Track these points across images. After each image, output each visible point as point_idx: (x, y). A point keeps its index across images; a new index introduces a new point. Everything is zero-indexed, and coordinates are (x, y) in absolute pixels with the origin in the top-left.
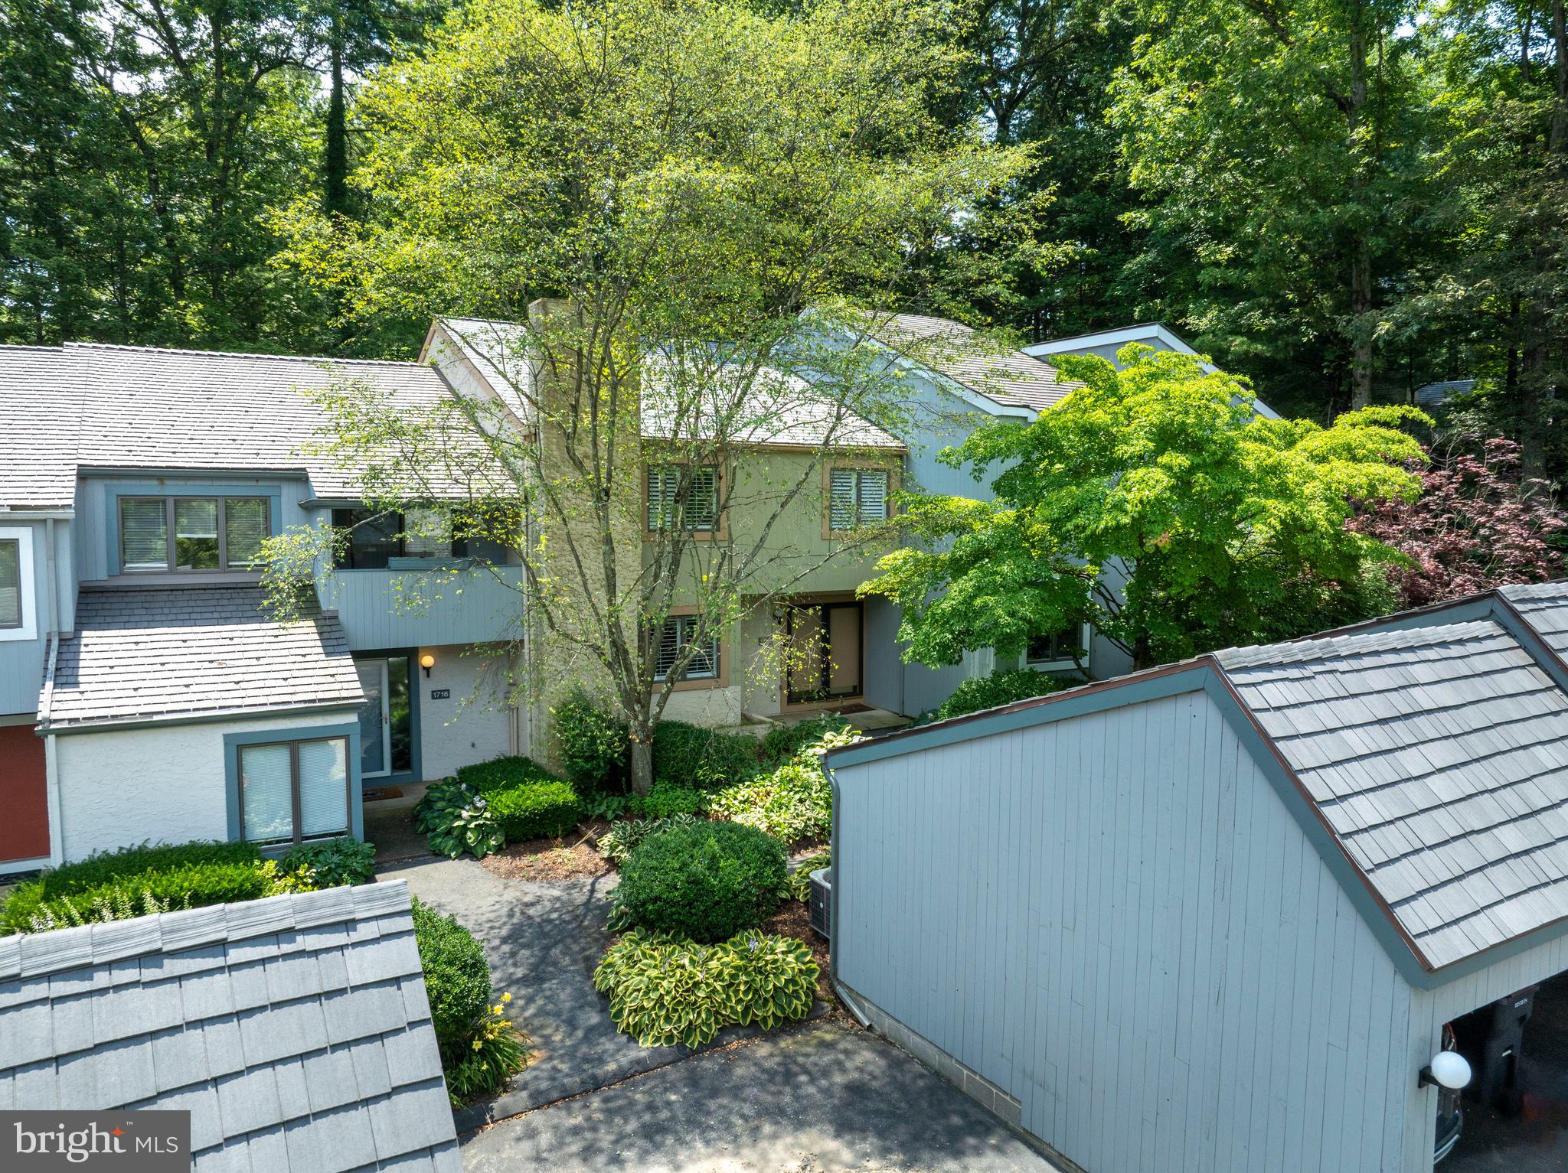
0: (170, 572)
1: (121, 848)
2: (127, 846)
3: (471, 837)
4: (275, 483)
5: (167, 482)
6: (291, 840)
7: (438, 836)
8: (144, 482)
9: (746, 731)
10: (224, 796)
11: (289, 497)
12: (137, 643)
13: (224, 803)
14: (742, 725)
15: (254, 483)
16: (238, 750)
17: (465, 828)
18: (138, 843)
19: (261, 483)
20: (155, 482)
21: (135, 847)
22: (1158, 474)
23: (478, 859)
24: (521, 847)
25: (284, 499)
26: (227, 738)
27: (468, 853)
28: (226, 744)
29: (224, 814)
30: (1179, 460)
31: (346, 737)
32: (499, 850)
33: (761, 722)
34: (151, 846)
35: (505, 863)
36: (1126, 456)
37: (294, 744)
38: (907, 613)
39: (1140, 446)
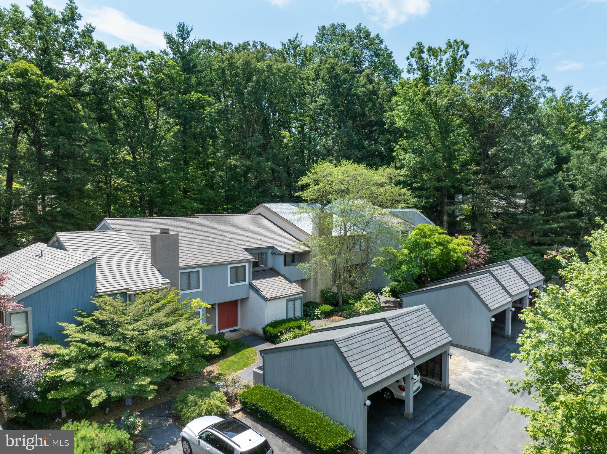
3: (320, 316)
6: (293, 318)
10: (286, 310)
11: (270, 251)
13: (286, 312)
16: (288, 301)
17: (317, 314)
22: (437, 250)
23: (323, 320)
27: (319, 318)
28: (286, 301)
29: (286, 314)
30: (442, 248)
31: (301, 299)
32: (325, 318)
36: (432, 246)
37: (294, 300)
38: (384, 270)
39: (435, 245)
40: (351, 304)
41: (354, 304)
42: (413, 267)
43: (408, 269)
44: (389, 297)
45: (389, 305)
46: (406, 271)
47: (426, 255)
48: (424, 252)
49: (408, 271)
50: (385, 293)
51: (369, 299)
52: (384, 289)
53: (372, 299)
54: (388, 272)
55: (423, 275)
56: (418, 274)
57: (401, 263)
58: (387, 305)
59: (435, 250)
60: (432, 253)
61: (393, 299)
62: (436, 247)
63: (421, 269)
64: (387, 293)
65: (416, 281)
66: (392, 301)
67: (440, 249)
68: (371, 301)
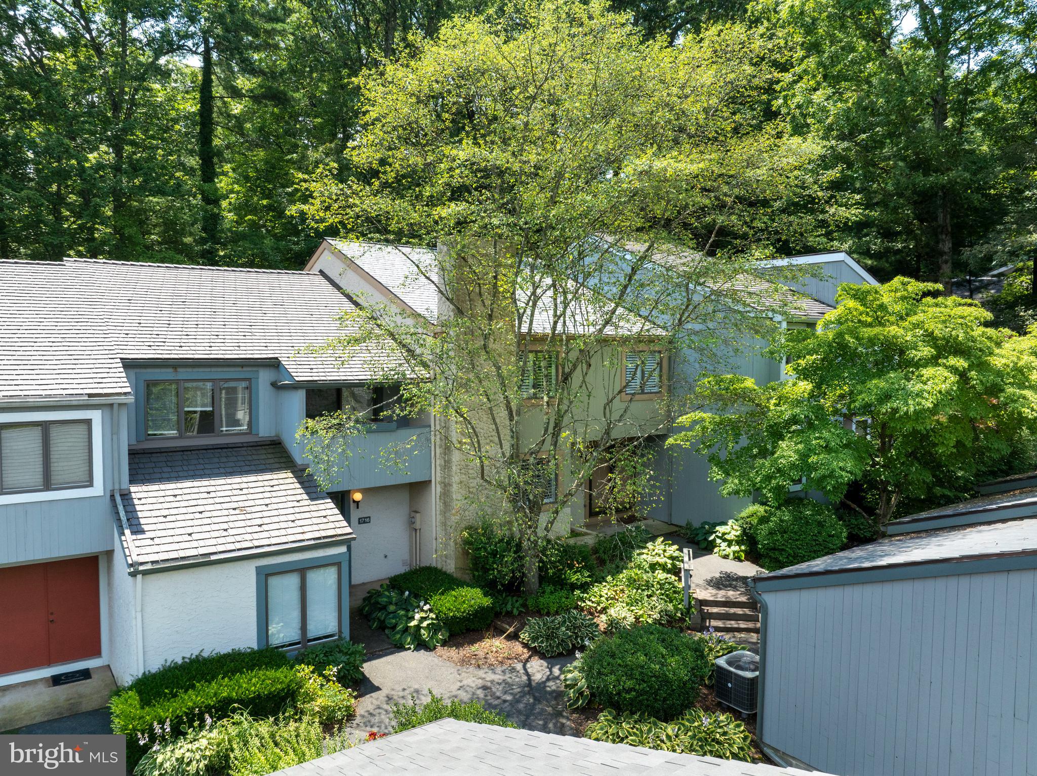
0: (181, 437)
1: (184, 658)
2: (188, 656)
3: (424, 633)
4: (254, 369)
5: (179, 370)
6: (298, 643)
7: (398, 633)
8: (163, 370)
10: (255, 614)
11: (264, 377)
12: (175, 496)
13: (255, 619)
15: (240, 369)
16: (265, 576)
17: (418, 627)
18: (196, 653)
19: (245, 369)
20: (171, 370)
21: (194, 656)
22: (941, 372)
23: (431, 650)
24: (460, 640)
25: (261, 380)
26: (259, 570)
27: (422, 645)
28: (258, 574)
29: (255, 627)
30: (961, 363)
31: (339, 565)
32: (444, 643)
34: (205, 654)
35: (453, 652)
36: (916, 359)
37: (302, 570)
38: (713, 459)
39: (926, 351)
40: (573, 587)
41: (585, 587)
42: (827, 449)
43: (804, 456)
44: (738, 559)
45: (732, 594)
46: (793, 466)
47: (886, 397)
48: (878, 384)
49: (803, 465)
50: (724, 545)
51: (653, 567)
52: (721, 529)
53: (664, 568)
54: (729, 468)
55: (873, 485)
56: (846, 477)
57: (777, 433)
58: (721, 595)
59: (928, 372)
60: (914, 386)
61: (749, 570)
62: (933, 361)
63: (860, 459)
64: (730, 543)
65: (843, 510)
66: (744, 579)
67: (954, 370)
68: (661, 575)
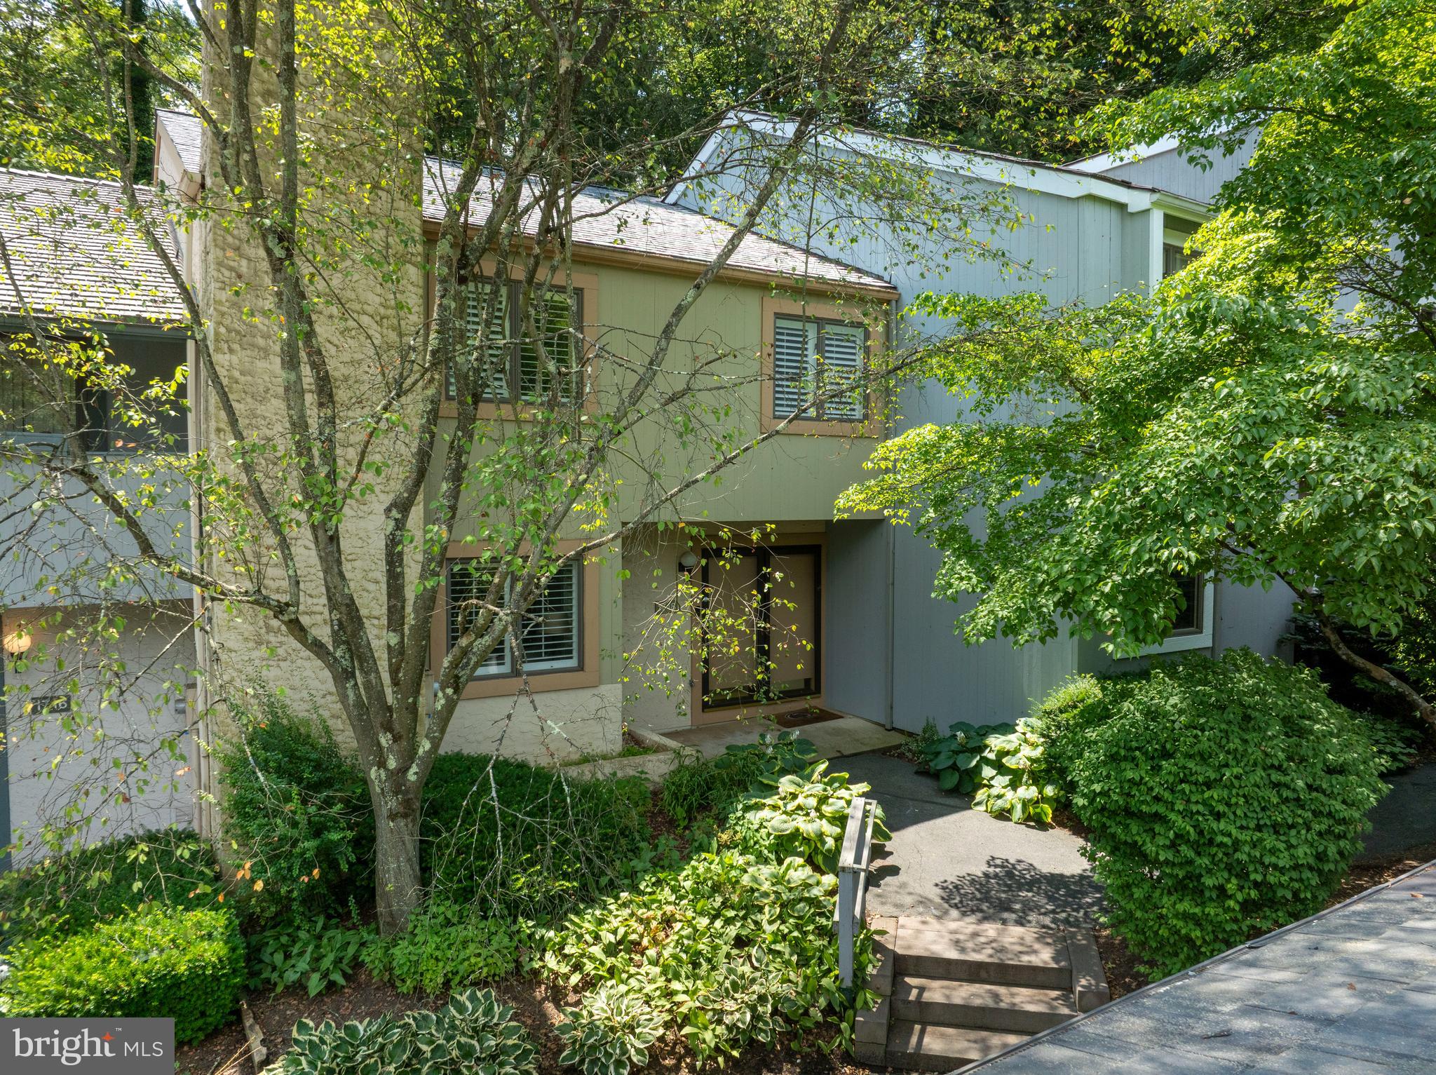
9: (628, 767)
14: (622, 755)
33: (659, 749)
44: (1035, 821)
45: (1014, 940)
51: (782, 847)
64: (1016, 780)
68: (796, 874)
